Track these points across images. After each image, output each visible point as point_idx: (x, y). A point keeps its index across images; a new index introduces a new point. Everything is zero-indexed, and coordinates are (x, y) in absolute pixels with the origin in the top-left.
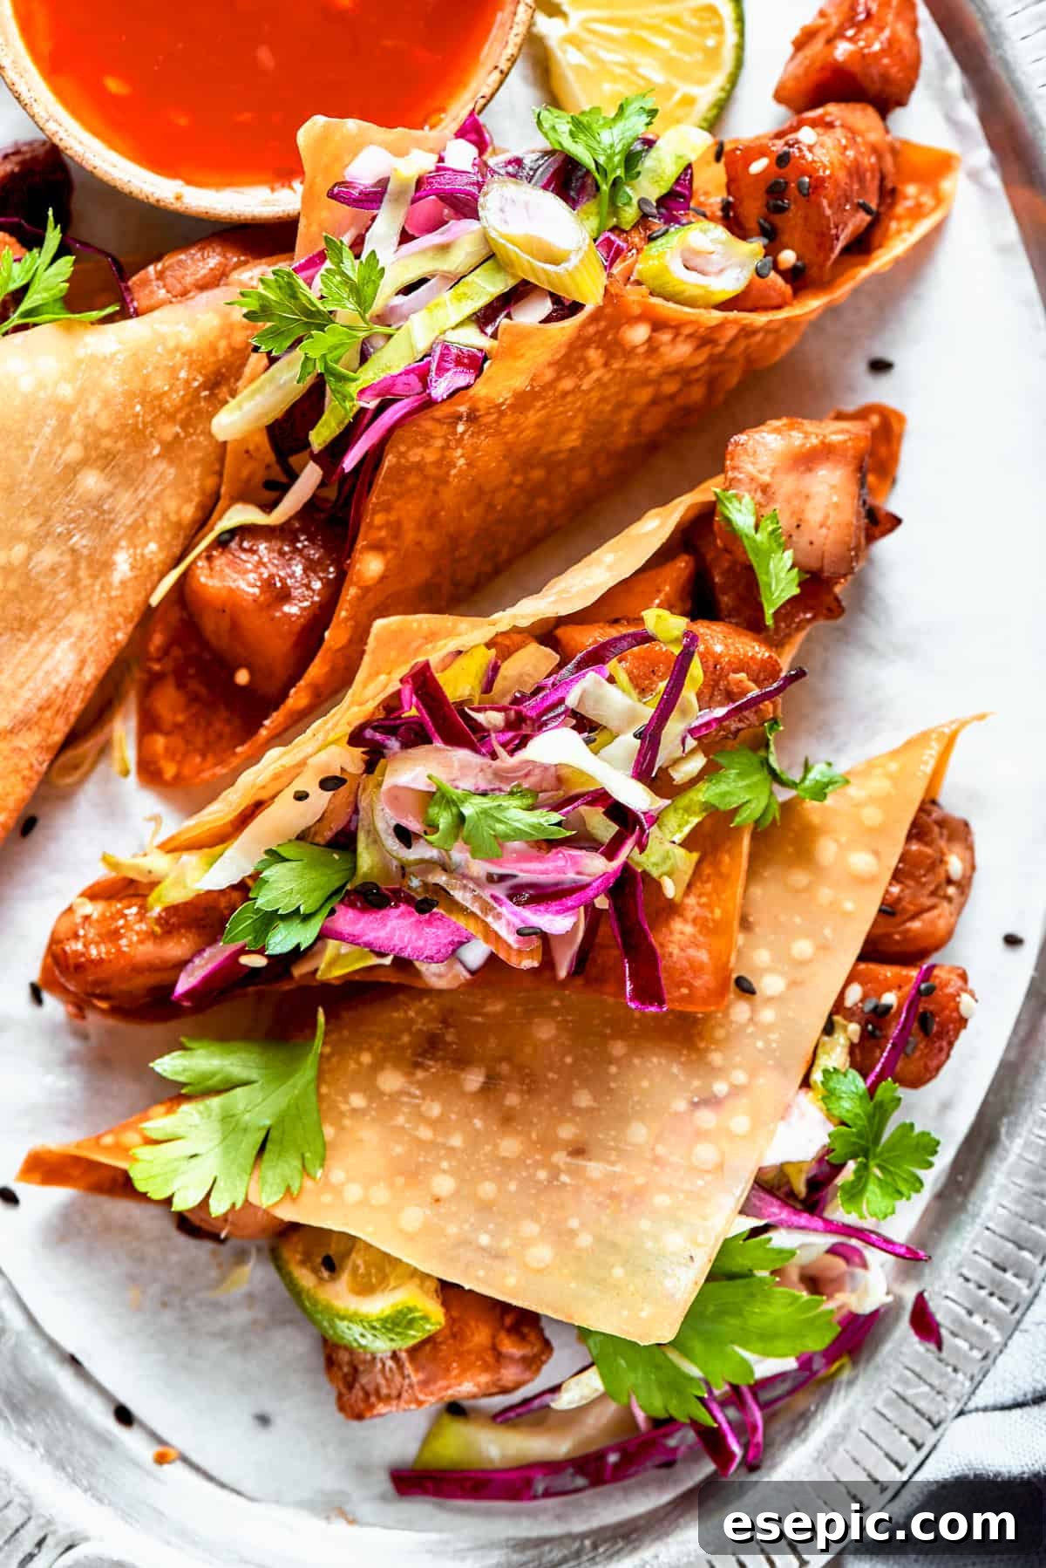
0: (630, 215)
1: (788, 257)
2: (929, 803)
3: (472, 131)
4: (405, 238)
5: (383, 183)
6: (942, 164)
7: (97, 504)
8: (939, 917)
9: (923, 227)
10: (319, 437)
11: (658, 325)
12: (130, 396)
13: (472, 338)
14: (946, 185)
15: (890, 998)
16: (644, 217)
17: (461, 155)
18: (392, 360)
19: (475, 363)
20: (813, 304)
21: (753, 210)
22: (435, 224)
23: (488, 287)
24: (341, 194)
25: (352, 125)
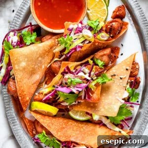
0: (96, 32)
1: (111, 35)
2: (134, 61)
3: (81, 23)
4: (75, 34)
5: (73, 28)
6: (127, 24)
7: (40, 61)
8: (136, 72)
9: (125, 31)
10: (65, 53)
11: (99, 43)
12: (43, 50)
13: (81, 45)
14: (127, 26)
15: (133, 81)
16: (98, 32)
17: (80, 25)
18: (73, 46)
19: (81, 47)
20: (114, 40)
21: (108, 31)
22: (78, 33)
23: (83, 39)
24: (68, 29)
25: (70, 22)
